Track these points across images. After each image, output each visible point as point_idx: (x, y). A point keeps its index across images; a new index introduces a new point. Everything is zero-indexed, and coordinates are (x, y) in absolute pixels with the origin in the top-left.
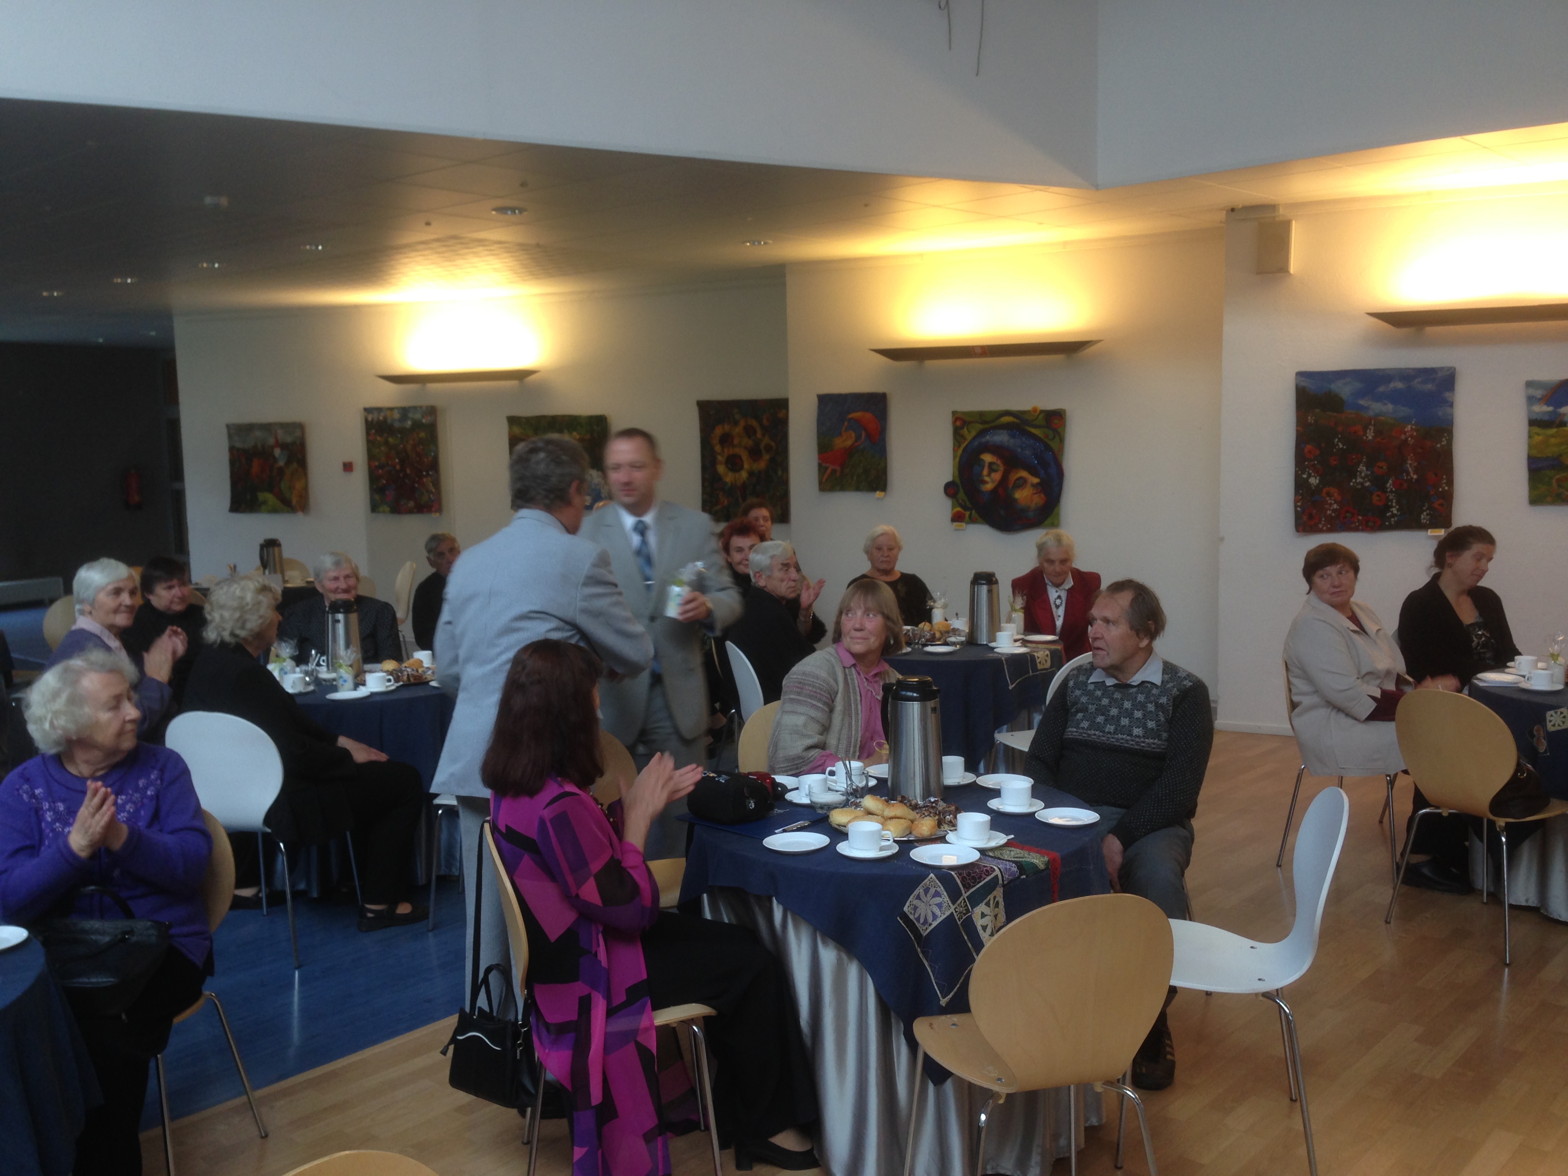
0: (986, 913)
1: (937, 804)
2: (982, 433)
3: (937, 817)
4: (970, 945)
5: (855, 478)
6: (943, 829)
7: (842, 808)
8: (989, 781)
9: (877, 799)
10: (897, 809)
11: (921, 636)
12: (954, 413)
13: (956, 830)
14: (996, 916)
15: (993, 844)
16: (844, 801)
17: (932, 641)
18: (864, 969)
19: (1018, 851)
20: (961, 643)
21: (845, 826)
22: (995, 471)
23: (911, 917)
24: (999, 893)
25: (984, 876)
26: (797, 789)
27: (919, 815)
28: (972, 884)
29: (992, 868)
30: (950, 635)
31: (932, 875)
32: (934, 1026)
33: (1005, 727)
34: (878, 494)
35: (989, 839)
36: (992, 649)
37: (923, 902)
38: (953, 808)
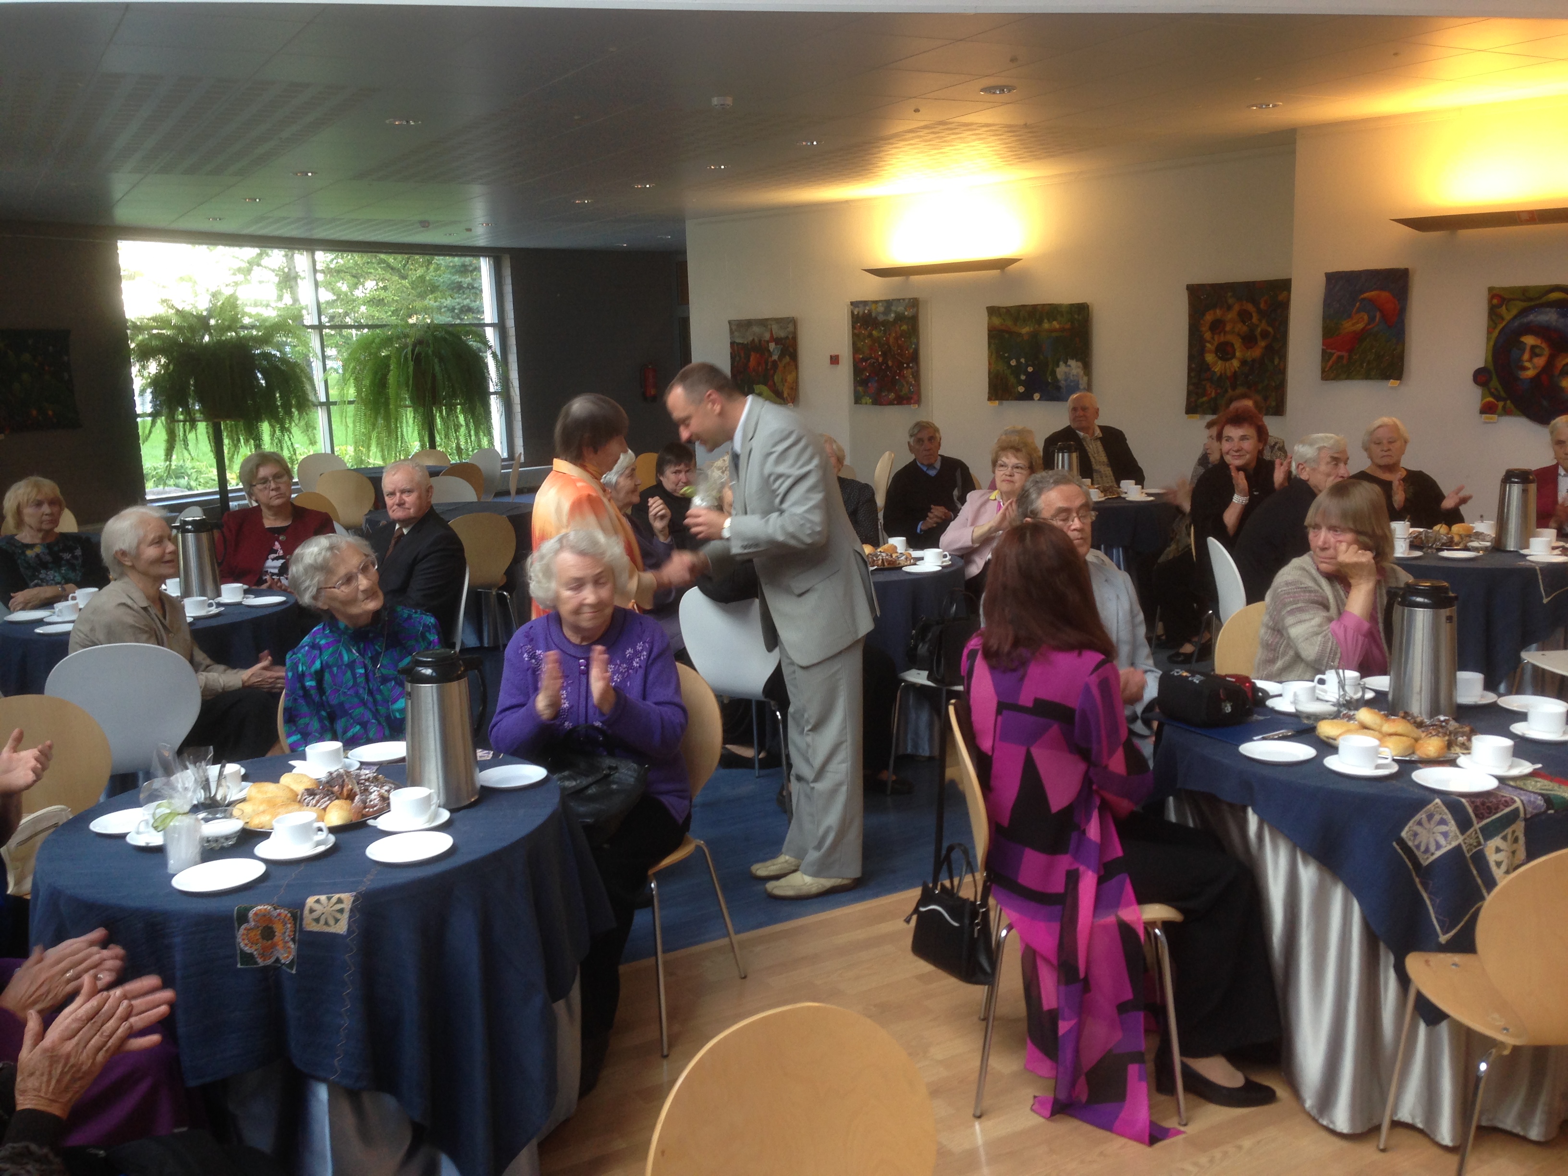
0: (1502, 848)
1: (1447, 724)
2: (1524, 312)
3: (1447, 738)
4: (1479, 881)
5: (1365, 365)
6: (1453, 751)
7: (1332, 719)
8: (1513, 702)
9: (1375, 713)
10: (1397, 725)
11: (1435, 540)
12: (1490, 289)
13: (1469, 753)
14: (1514, 852)
15: (1515, 772)
16: (1335, 712)
17: (1450, 545)
18: (1351, 895)
19: (1546, 782)
20: (1486, 549)
21: (1335, 739)
22: (1537, 355)
23: (1410, 844)
24: (1519, 827)
25: (1501, 806)
26: (1280, 695)
27: (1425, 733)
28: (1486, 815)
29: (1512, 799)
30: (1472, 539)
31: (1437, 801)
32: (1431, 963)
33: (1534, 646)
34: (1392, 383)
35: (1511, 767)
36: (1525, 556)
37: (1426, 829)
38: (1467, 729)
